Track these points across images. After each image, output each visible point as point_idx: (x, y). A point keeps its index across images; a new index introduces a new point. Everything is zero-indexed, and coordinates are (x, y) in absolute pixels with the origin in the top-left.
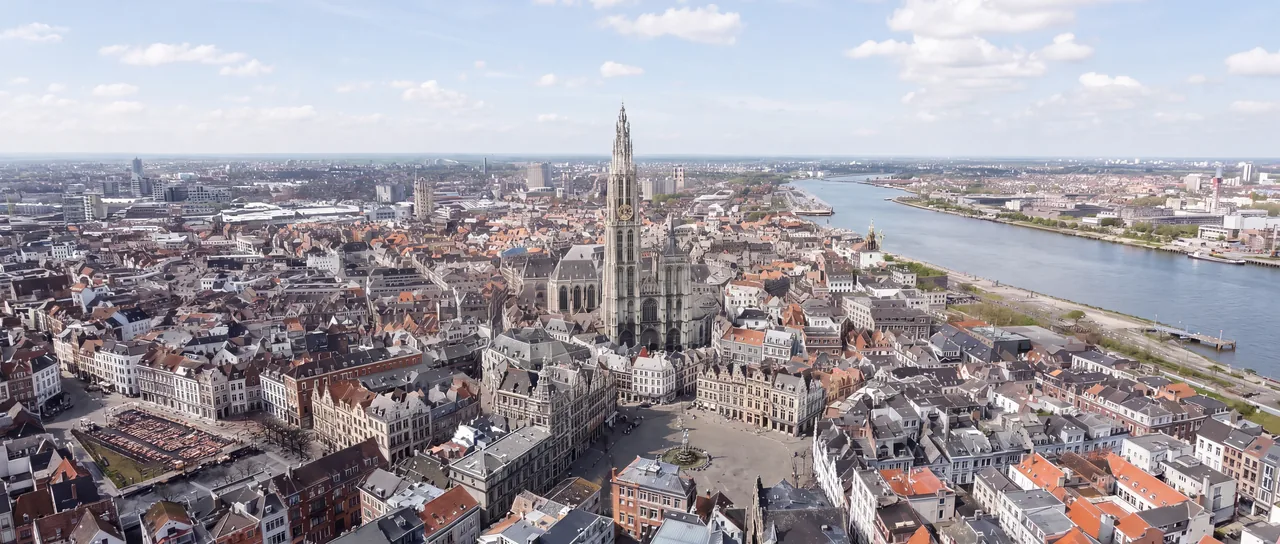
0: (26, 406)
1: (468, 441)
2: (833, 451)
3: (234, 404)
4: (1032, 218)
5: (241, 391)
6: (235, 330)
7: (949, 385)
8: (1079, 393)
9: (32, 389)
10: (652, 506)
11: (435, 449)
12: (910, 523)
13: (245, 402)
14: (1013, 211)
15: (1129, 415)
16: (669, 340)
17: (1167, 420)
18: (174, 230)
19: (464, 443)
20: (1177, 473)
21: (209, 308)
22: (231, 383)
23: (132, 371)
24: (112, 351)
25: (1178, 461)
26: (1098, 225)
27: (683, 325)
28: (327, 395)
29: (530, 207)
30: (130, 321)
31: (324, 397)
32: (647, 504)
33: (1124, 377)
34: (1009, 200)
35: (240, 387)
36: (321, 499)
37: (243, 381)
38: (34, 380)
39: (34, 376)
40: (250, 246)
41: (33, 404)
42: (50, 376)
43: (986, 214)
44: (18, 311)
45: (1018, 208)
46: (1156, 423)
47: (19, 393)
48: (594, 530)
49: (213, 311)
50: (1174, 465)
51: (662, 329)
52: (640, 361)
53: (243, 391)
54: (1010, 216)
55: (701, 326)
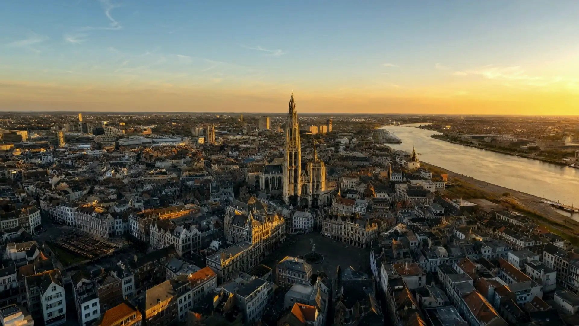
0: (26, 230)
1: (216, 248)
2: (377, 255)
3: (117, 231)
4: (496, 146)
5: (120, 225)
6: (120, 196)
7: (436, 226)
8: (495, 230)
9: (29, 222)
10: (292, 278)
11: (201, 251)
12: (401, 287)
13: (122, 230)
14: (487, 142)
15: (515, 242)
16: (313, 203)
17: (532, 244)
18: (97, 149)
19: (213, 248)
20: (531, 268)
21: (110, 186)
22: (116, 220)
23: (73, 215)
24: (64, 206)
25: (532, 263)
26: (527, 150)
27: (320, 196)
28: (156, 226)
29: (259, 139)
30: (73, 192)
31: (155, 228)
32: (290, 277)
33: (518, 224)
34: (486, 137)
35: (120, 223)
36: (149, 272)
37: (121, 220)
38: (30, 218)
39: (30, 216)
40: (130, 157)
41: (29, 229)
42: (37, 216)
43: (474, 144)
44: (25, 187)
45: (490, 141)
46: (527, 245)
47: (23, 223)
48: (264, 288)
49: (111, 188)
50: (530, 265)
51: (310, 198)
52: (297, 213)
53: (121, 225)
54: (485, 145)
55: (328, 197)
